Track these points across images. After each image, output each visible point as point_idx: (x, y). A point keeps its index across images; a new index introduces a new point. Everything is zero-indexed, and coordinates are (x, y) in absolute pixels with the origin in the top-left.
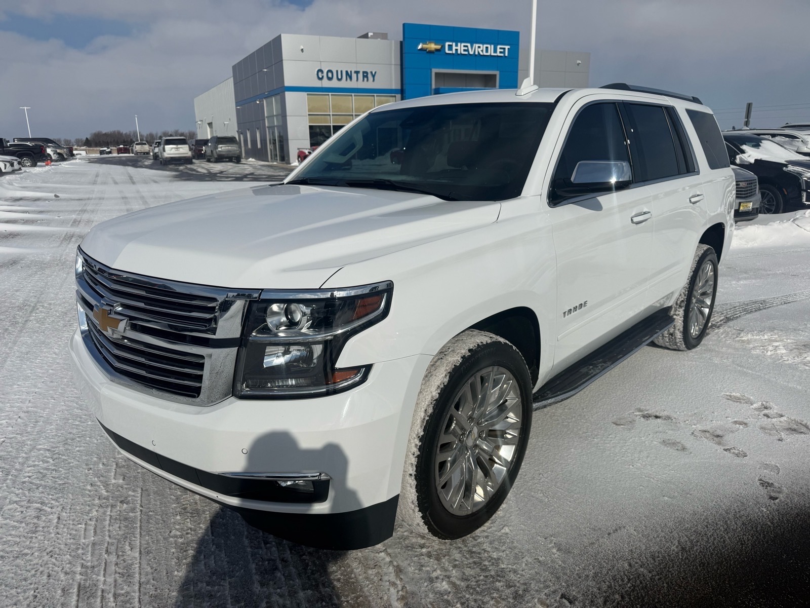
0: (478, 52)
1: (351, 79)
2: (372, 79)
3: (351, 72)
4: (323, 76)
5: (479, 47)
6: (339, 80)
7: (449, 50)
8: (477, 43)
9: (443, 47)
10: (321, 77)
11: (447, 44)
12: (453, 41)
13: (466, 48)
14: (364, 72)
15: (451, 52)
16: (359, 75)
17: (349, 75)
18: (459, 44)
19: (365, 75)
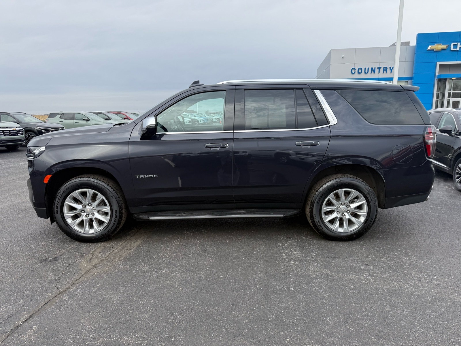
1: (374, 72)
2: (390, 72)
3: (375, 68)
4: (355, 72)
6: (365, 73)
7: (453, 48)
9: (449, 47)
11: (452, 44)
14: (384, 68)
15: (456, 49)
16: (380, 70)
17: (373, 70)
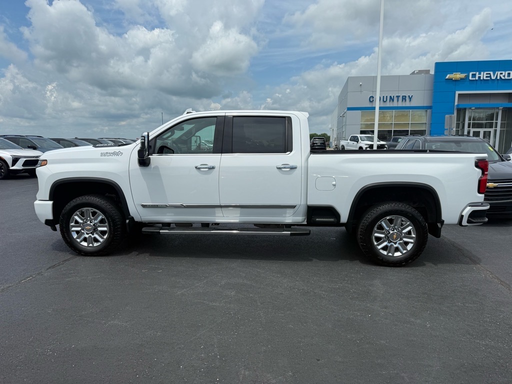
0: (500, 77)
2: (409, 101)
3: (394, 96)
4: (373, 100)
5: (502, 74)
6: (384, 101)
7: (472, 78)
8: (499, 71)
9: (468, 76)
10: (371, 100)
11: (471, 74)
12: (476, 71)
13: (489, 75)
14: (403, 96)
15: (474, 79)
16: (399, 98)
17: (392, 99)
18: (482, 73)
19: (404, 98)
